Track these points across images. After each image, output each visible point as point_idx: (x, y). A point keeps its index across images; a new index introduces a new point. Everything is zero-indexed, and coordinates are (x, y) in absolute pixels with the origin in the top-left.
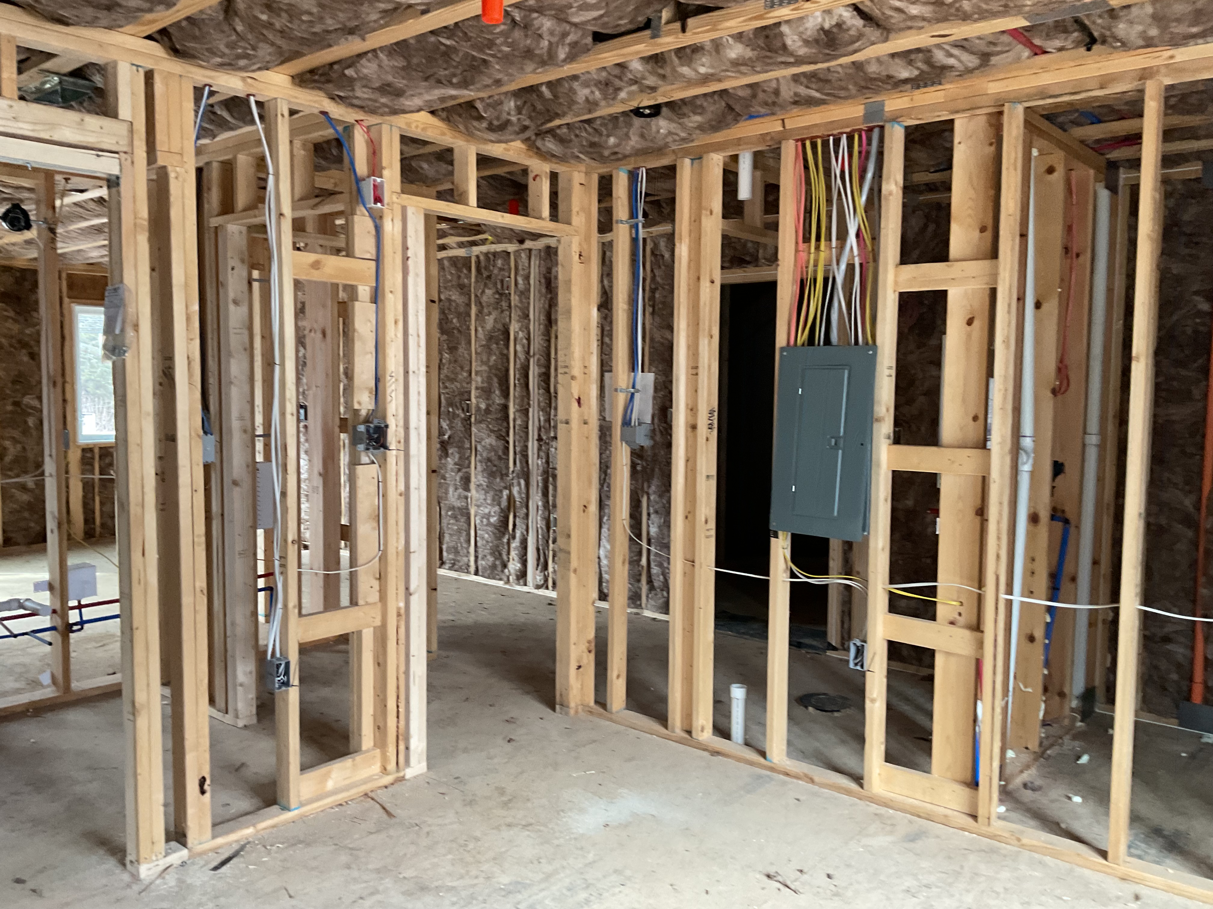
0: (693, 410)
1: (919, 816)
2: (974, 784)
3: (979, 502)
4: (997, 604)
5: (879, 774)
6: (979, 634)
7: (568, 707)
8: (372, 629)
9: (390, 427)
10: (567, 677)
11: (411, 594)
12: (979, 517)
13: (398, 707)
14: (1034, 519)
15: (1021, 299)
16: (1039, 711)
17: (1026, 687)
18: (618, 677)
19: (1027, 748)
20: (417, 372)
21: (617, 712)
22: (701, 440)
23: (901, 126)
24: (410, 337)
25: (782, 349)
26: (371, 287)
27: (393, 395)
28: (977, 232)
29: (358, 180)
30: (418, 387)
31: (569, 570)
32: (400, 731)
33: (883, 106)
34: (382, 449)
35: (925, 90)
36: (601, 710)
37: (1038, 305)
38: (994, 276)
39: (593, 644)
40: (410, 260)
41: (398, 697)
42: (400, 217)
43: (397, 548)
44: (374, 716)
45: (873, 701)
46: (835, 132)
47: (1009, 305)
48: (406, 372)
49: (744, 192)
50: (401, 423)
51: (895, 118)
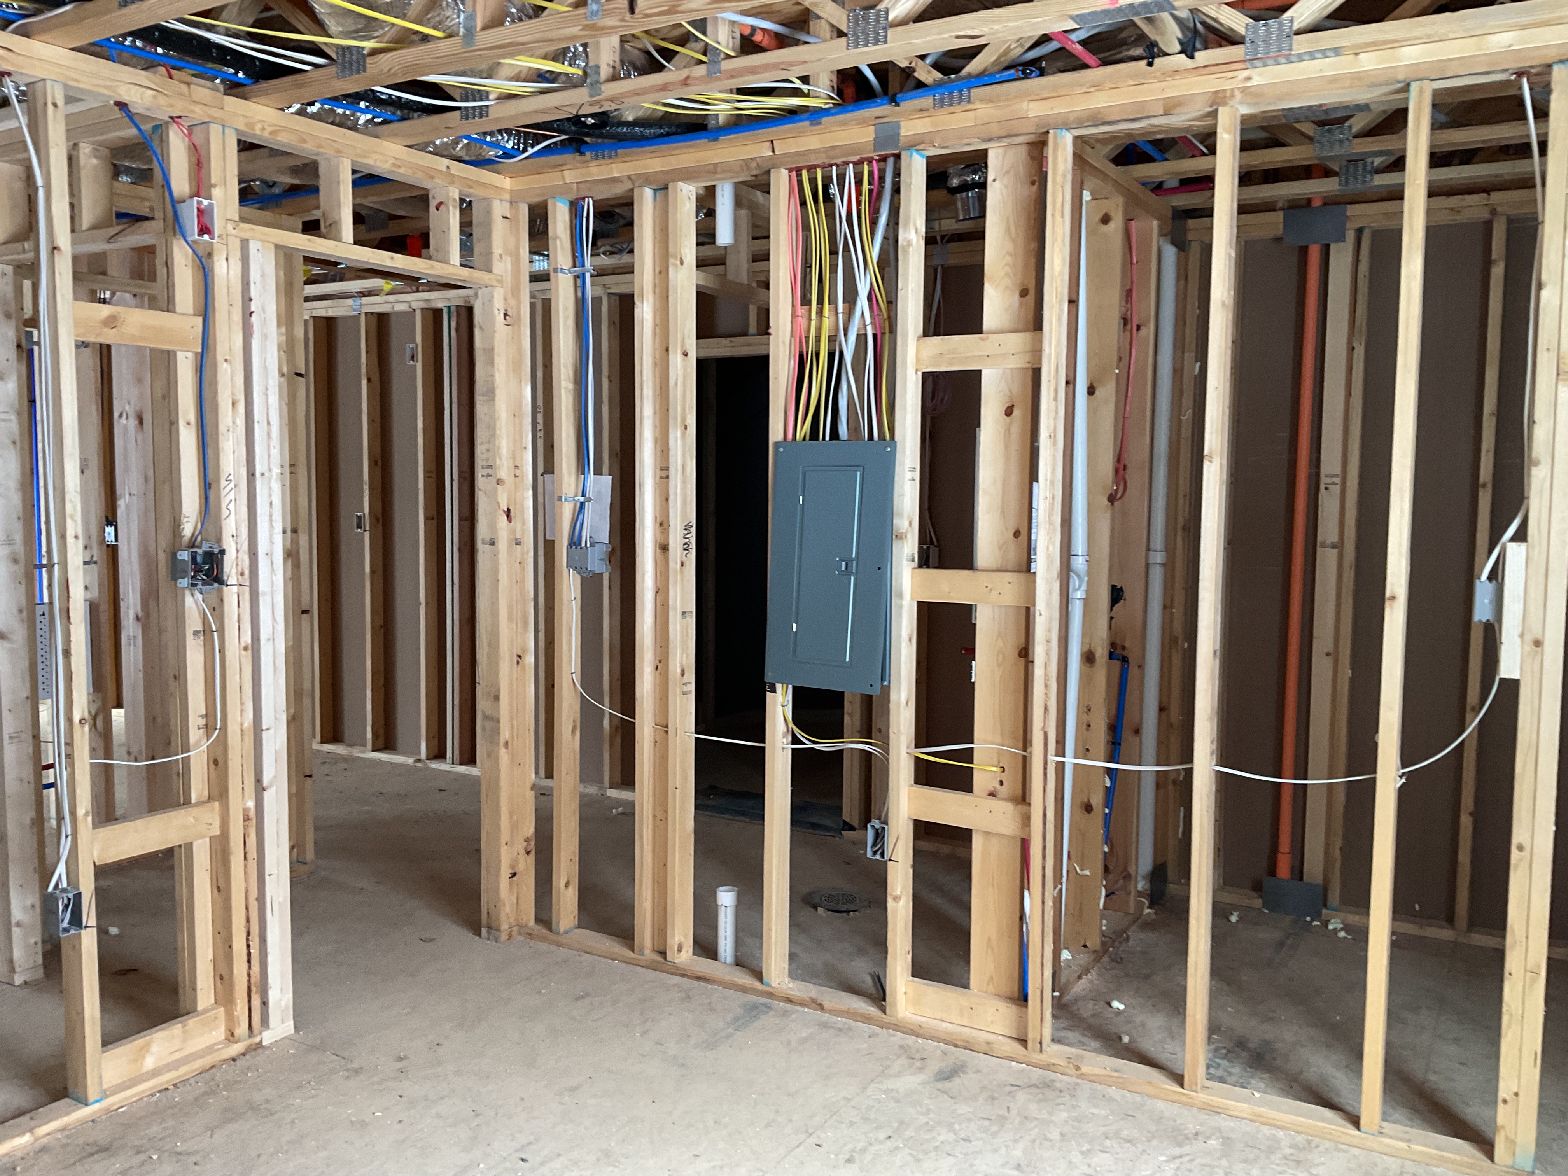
0: (663, 524)
1: (956, 1046)
2: (1023, 998)
3: (1023, 640)
4: (1045, 769)
5: (905, 993)
6: (1025, 808)
7: (498, 930)
8: (208, 840)
9: (227, 552)
10: (497, 890)
11: (264, 789)
12: (1023, 660)
13: (248, 946)
14: (1089, 658)
15: (1070, 382)
16: (1099, 899)
17: (1082, 870)
18: (567, 885)
19: (1085, 946)
20: (266, 474)
21: (566, 933)
22: (674, 564)
23: (922, 156)
24: (256, 425)
25: (777, 444)
26: (196, 353)
27: (232, 507)
28: (1017, 295)
29: (174, 202)
30: (270, 496)
31: (498, 744)
32: (253, 980)
33: (899, 127)
34: (216, 585)
35: (952, 109)
36: (543, 931)
37: (1091, 391)
38: (1037, 352)
39: (533, 843)
40: (253, 315)
41: (248, 934)
42: (238, 254)
43: (242, 725)
44: (215, 960)
45: (896, 899)
46: (839, 161)
47: (1056, 391)
48: (251, 475)
49: (724, 235)
50: (245, 547)
51: (914, 145)
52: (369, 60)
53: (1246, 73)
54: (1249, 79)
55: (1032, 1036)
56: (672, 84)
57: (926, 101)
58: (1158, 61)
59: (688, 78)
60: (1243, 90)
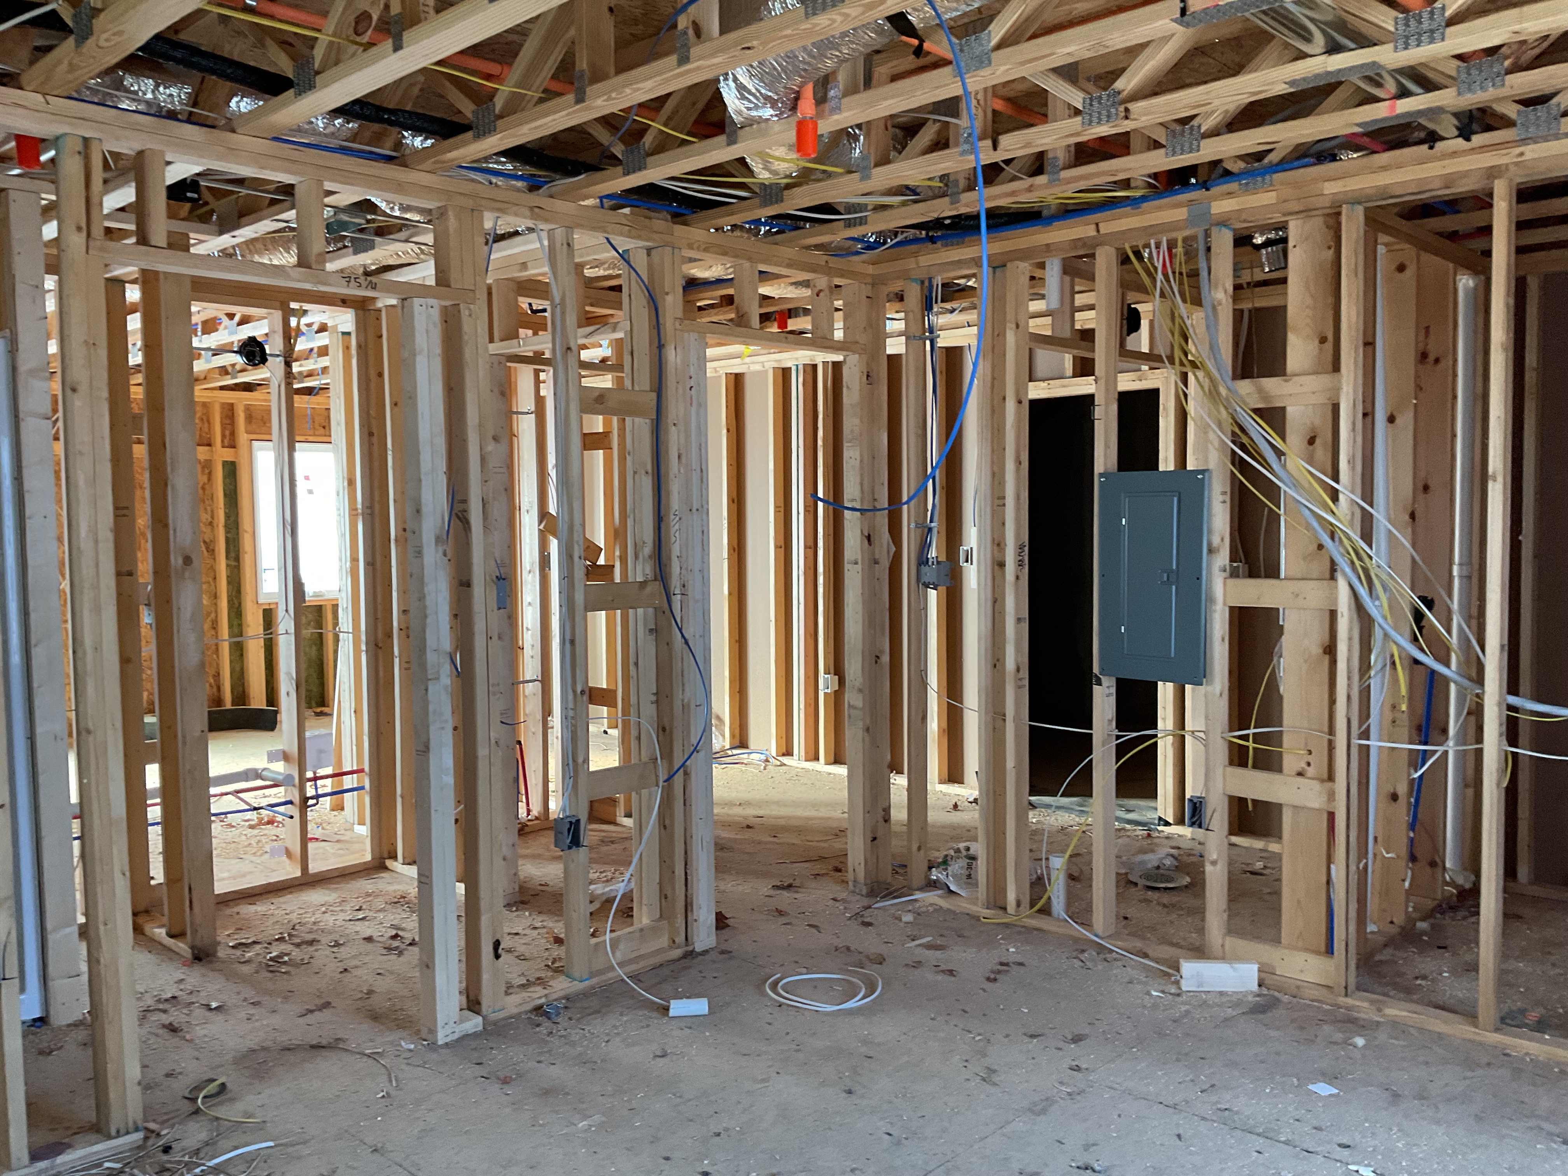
0: (1000, 545)
1: (1268, 989)
2: (1329, 950)
3: (1327, 638)
4: (1349, 749)
6: (1330, 784)
7: (862, 884)
11: (697, 752)
12: (1327, 656)
13: (686, 874)
15: (1368, 415)
16: (1405, 880)
17: (1388, 852)
18: (919, 849)
19: (1392, 922)
20: (700, 509)
21: (919, 889)
22: (1010, 579)
23: (1230, 229)
25: (1102, 476)
26: (652, 420)
28: (1317, 343)
30: (702, 526)
32: (689, 900)
33: (1210, 208)
35: (1256, 191)
37: (1391, 419)
38: (1337, 390)
40: (693, 389)
41: (686, 863)
42: (683, 345)
43: (683, 701)
44: (661, 884)
45: (1213, 863)
47: (1354, 424)
48: (690, 510)
49: (1053, 301)
50: (686, 565)
51: (1223, 223)
52: (786, 193)
53: (1519, 150)
54: (1522, 154)
55: (1338, 982)
56: (1020, 191)
57: (1233, 186)
58: (1437, 145)
59: (1031, 186)
60: (1517, 164)
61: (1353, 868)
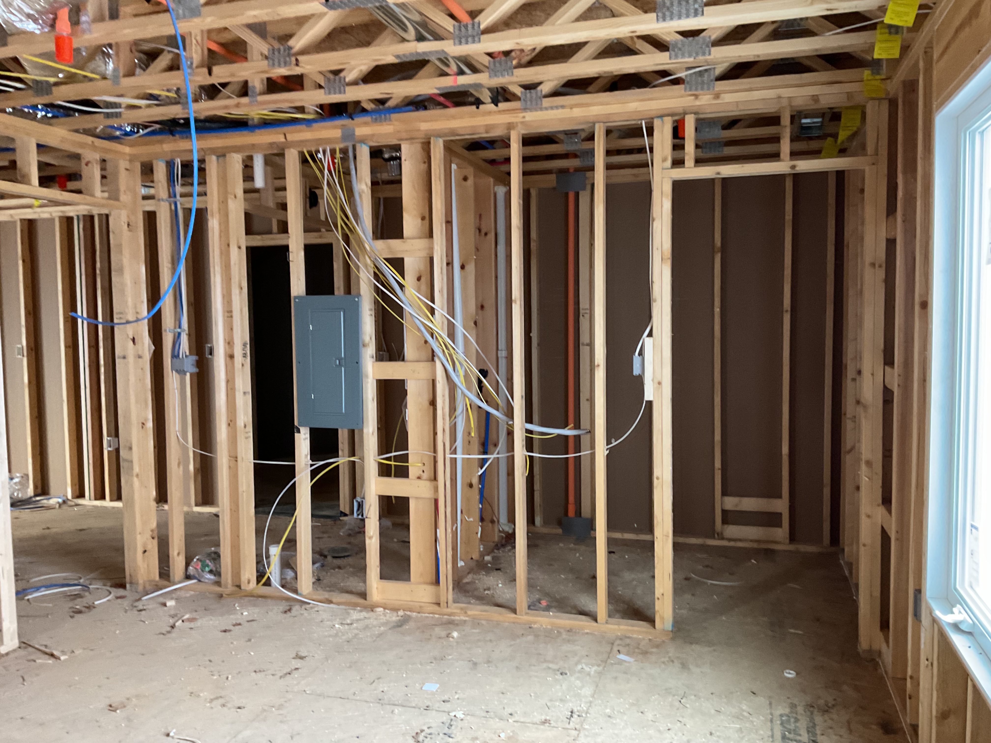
0: (230, 343)
2: (437, 582)
3: (431, 397)
4: (445, 461)
5: (377, 588)
6: (435, 482)
7: (137, 584)
10: (135, 560)
12: (432, 406)
15: (449, 264)
16: (478, 532)
17: (468, 518)
18: (178, 554)
19: (472, 559)
22: (238, 366)
23: (367, 146)
25: (296, 298)
28: (420, 220)
31: (132, 475)
33: (354, 131)
35: (381, 124)
36: (165, 580)
37: (463, 267)
38: (431, 249)
39: (156, 532)
45: (371, 538)
46: (323, 146)
47: (442, 269)
49: (259, 182)
51: (363, 141)
52: (53, 88)
53: (522, 115)
54: (524, 117)
55: (443, 600)
56: (231, 106)
57: (367, 119)
58: (481, 107)
59: (240, 103)
60: (522, 123)
61: (449, 530)
